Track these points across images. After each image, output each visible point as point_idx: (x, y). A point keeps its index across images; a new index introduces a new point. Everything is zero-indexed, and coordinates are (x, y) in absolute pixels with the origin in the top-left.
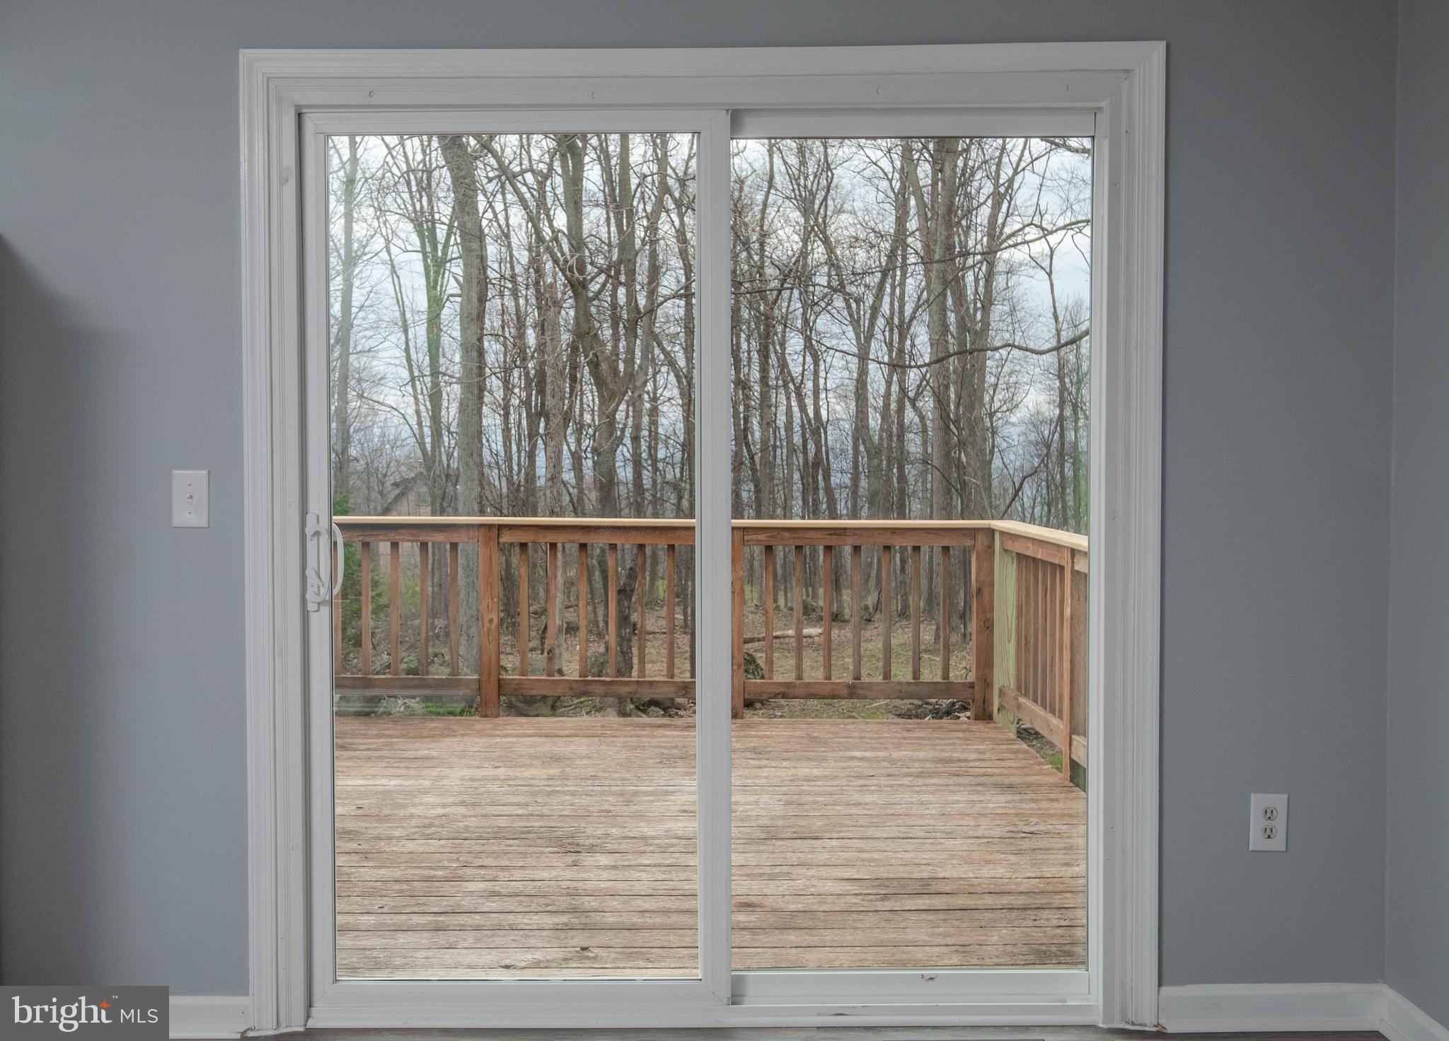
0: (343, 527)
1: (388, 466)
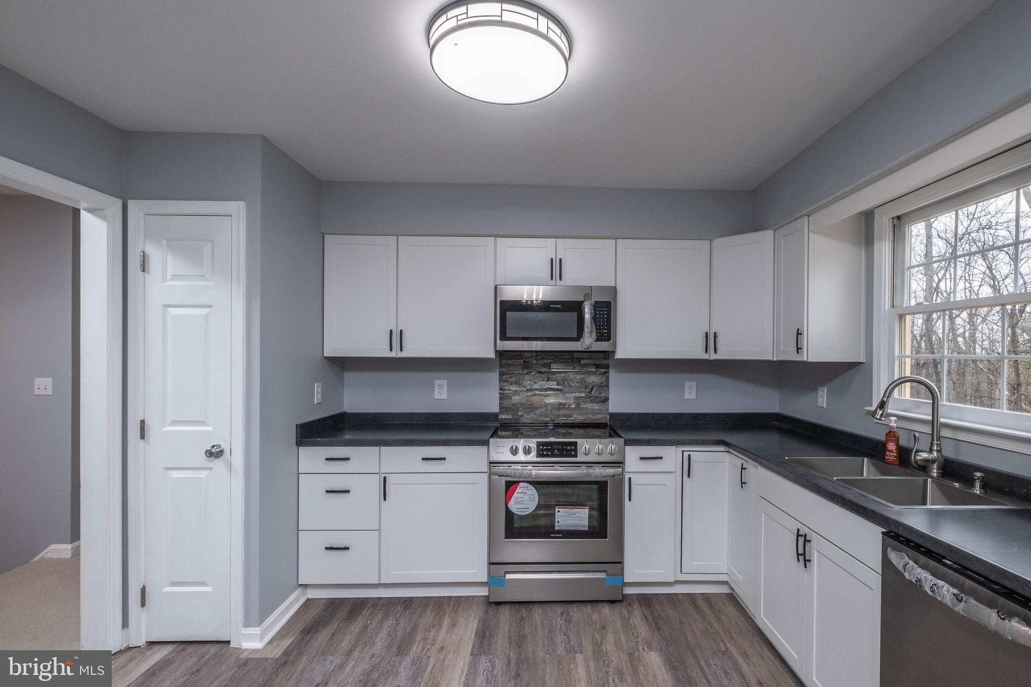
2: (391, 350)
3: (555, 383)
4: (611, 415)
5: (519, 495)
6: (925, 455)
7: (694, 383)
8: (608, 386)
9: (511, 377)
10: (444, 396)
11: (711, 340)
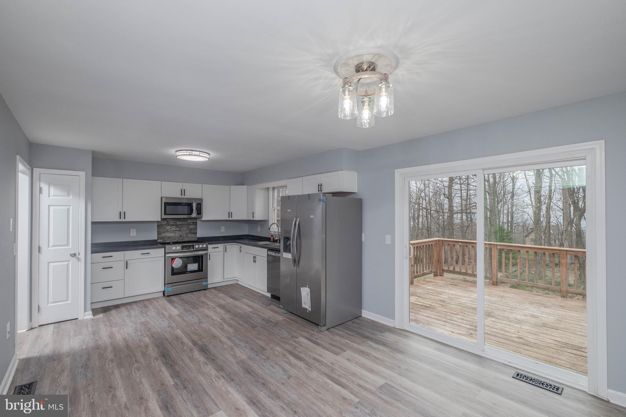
0: (412, 244)
1: (529, 225)
2: (120, 219)
3: (178, 228)
4: (198, 238)
5: (176, 262)
6: (277, 238)
7: (224, 227)
8: (197, 229)
9: (162, 227)
10: (135, 235)
11: (230, 214)
